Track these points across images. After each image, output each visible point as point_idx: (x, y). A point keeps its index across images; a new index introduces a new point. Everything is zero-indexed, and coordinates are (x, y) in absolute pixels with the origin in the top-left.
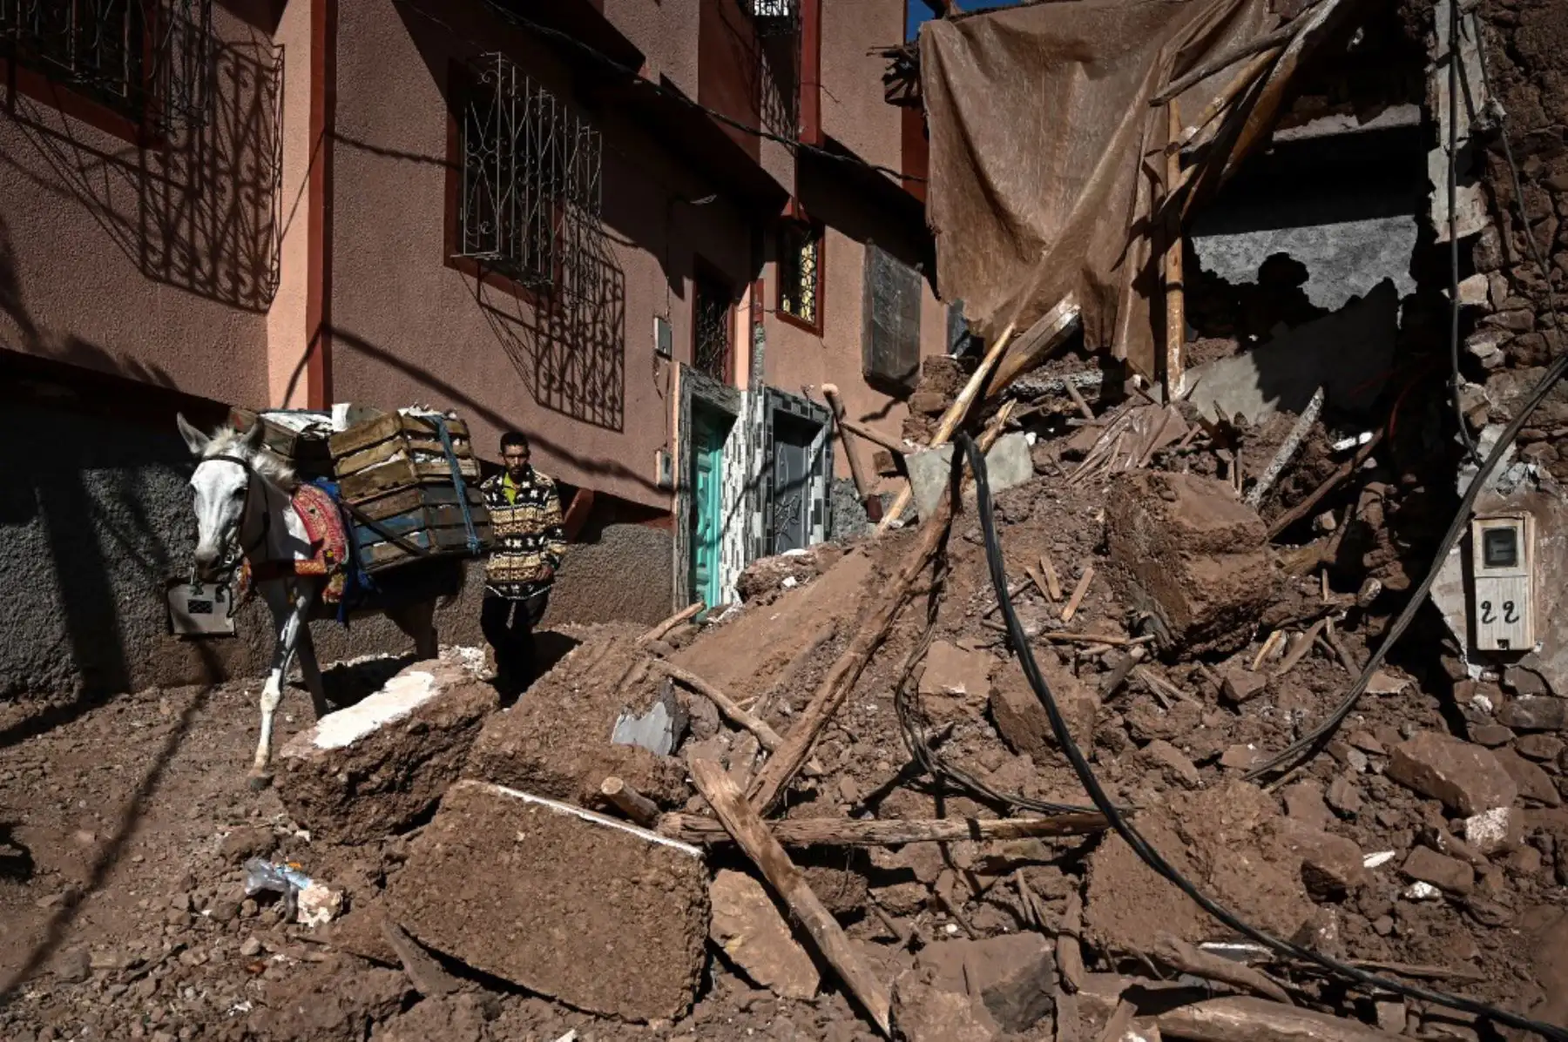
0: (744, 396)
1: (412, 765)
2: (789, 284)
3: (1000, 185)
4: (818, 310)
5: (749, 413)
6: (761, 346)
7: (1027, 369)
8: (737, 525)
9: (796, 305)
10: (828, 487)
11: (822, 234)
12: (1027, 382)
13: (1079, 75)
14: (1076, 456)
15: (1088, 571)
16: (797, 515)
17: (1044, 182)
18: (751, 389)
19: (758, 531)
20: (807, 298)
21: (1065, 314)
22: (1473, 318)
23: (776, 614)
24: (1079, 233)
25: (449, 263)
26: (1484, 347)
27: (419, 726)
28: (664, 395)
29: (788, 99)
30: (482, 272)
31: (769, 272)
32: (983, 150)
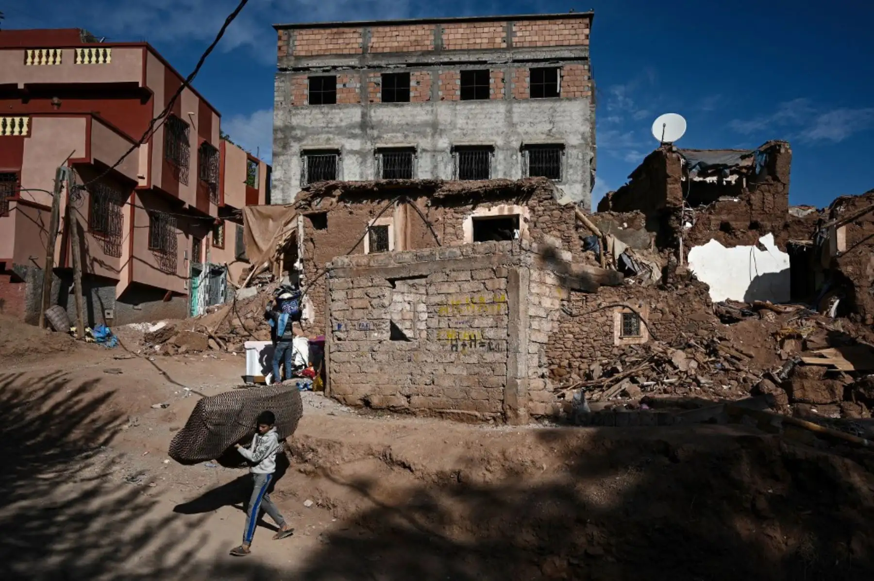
0: (204, 266)
1: (163, 334)
2: (216, 236)
3: (257, 239)
4: (223, 243)
5: (205, 270)
6: (208, 254)
7: (260, 273)
8: (202, 296)
9: (217, 242)
10: (225, 287)
11: (224, 222)
12: (260, 276)
13: (271, 222)
14: (264, 291)
15: (260, 309)
16: (217, 293)
17: (264, 240)
18: (206, 264)
19: (207, 298)
20: (220, 240)
21: (266, 265)
22: (301, 280)
23: (214, 315)
24: (269, 251)
25: (150, 249)
26: (303, 283)
27: (164, 329)
28: (186, 268)
29: (215, 195)
30: (153, 250)
31: (211, 233)
32: (253, 233)
